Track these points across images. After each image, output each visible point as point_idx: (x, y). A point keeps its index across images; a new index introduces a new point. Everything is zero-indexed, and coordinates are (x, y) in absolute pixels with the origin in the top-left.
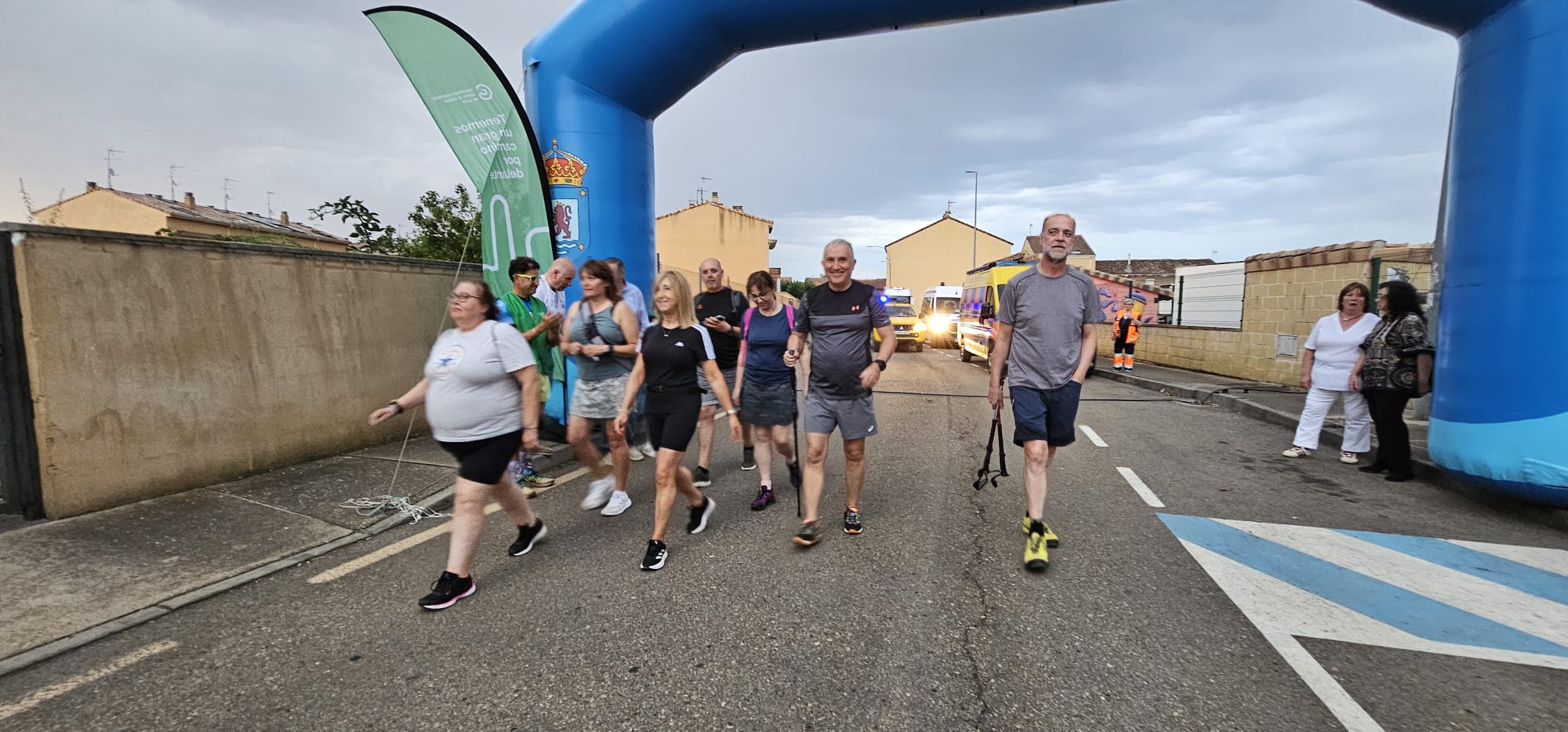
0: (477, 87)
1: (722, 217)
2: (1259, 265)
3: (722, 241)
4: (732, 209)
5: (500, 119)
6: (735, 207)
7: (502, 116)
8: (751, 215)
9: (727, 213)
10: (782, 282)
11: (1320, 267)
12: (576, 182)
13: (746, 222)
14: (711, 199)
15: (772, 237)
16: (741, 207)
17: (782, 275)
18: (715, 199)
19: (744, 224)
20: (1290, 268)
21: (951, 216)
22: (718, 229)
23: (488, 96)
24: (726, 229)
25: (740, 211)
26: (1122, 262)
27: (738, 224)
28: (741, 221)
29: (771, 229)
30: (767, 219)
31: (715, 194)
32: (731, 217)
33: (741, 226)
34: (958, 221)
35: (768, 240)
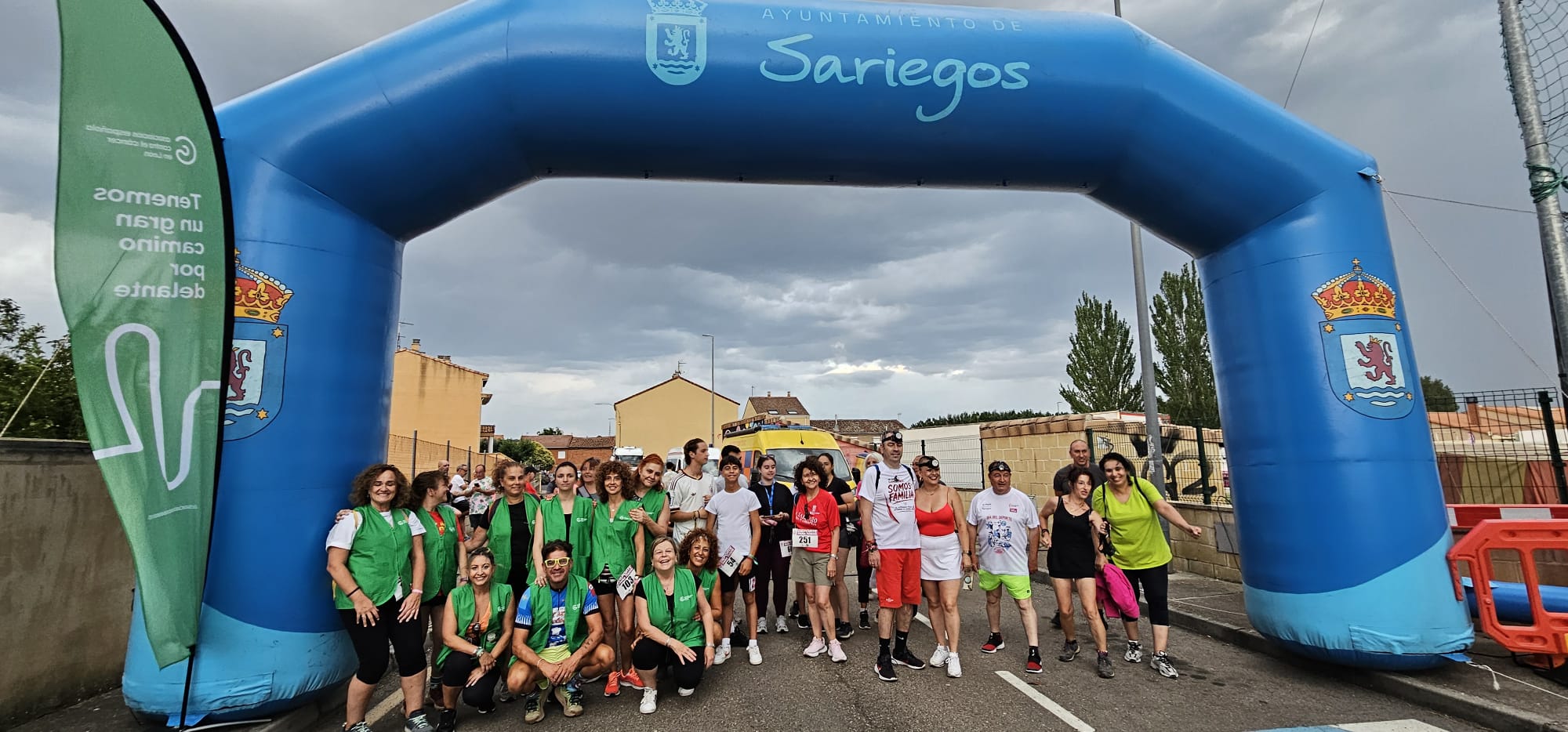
0: (178, 139)
1: (424, 367)
2: (993, 432)
3: (422, 394)
4: (437, 359)
5: (192, 199)
6: (439, 357)
7: (196, 196)
8: (462, 366)
9: (431, 363)
10: (494, 441)
11: (1045, 435)
12: (266, 314)
13: (454, 374)
14: (410, 346)
15: (486, 391)
16: (448, 358)
17: (495, 434)
18: (416, 347)
19: (451, 375)
20: (1020, 435)
22: (417, 380)
23: (188, 159)
24: (428, 381)
25: (447, 361)
26: (830, 422)
27: (445, 375)
28: (448, 372)
29: (485, 383)
30: (481, 371)
31: (416, 341)
32: (435, 369)
33: (448, 377)
34: (689, 382)
35: (482, 395)
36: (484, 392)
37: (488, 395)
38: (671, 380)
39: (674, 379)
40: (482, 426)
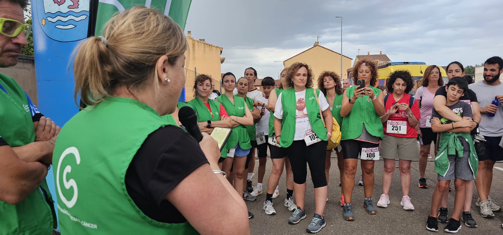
1: (193, 45)
3: (194, 58)
6: (200, 40)
8: (210, 44)
9: (196, 43)
13: (207, 48)
16: (204, 40)
18: (189, 35)
21: (319, 44)
22: (192, 52)
24: (196, 51)
25: (204, 42)
27: (203, 49)
28: (204, 47)
29: (221, 52)
30: (219, 46)
31: (189, 32)
33: (205, 50)
34: (323, 47)
35: (220, 58)
36: (221, 57)
37: (223, 58)
38: (314, 47)
39: (315, 46)
40: (222, 74)
